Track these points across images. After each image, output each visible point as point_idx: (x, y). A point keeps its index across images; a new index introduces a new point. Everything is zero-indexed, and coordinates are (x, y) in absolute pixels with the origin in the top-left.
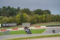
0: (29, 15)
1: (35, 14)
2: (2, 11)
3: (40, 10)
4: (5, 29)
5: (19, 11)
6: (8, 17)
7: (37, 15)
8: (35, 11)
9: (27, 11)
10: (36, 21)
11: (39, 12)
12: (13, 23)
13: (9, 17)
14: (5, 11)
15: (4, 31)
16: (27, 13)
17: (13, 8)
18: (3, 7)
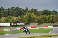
0: (37, 15)
1: (42, 14)
2: (11, 11)
3: (48, 10)
4: (13, 28)
5: (27, 11)
6: (16, 17)
7: (44, 15)
8: (42, 11)
9: (35, 12)
10: (43, 20)
11: (46, 12)
12: (21, 23)
13: (18, 17)
14: (14, 11)
15: (12, 30)
16: (35, 13)
17: (21, 8)
18: (12, 8)
